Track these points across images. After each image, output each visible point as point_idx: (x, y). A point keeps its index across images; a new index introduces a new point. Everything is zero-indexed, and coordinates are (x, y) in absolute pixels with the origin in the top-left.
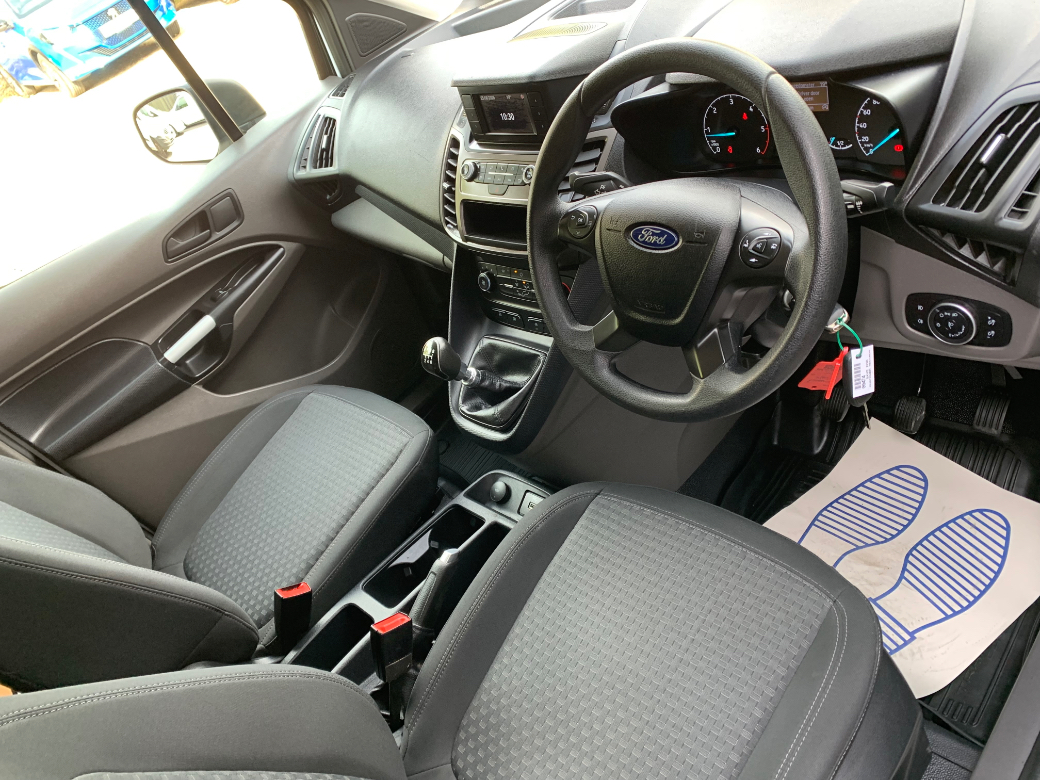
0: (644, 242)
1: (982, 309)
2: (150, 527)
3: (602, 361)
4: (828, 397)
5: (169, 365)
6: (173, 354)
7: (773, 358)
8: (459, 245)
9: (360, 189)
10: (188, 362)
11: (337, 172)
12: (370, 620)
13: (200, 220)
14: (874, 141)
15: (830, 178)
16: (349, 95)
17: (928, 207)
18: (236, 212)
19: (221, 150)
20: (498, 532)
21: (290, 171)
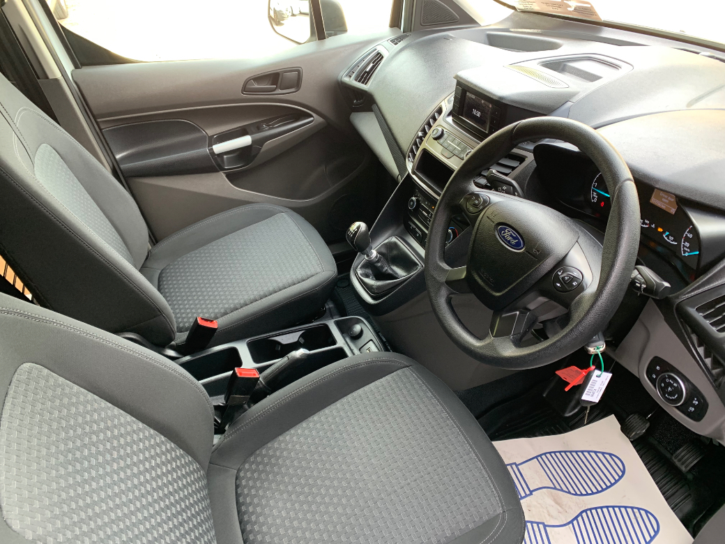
0: (504, 237)
1: (694, 392)
2: (155, 239)
3: (444, 292)
4: (567, 389)
5: (212, 153)
6: (218, 148)
7: (537, 349)
8: (409, 174)
9: (374, 107)
10: (225, 157)
11: (367, 90)
12: (239, 363)
13: (274, 77)
14: (692, 250)
15: (627, 262)
16: (401, 44)
17: (692, 311)
18: (297, 83)
19: (309, 41)
20: (340, 354)
21: (341, 74)
